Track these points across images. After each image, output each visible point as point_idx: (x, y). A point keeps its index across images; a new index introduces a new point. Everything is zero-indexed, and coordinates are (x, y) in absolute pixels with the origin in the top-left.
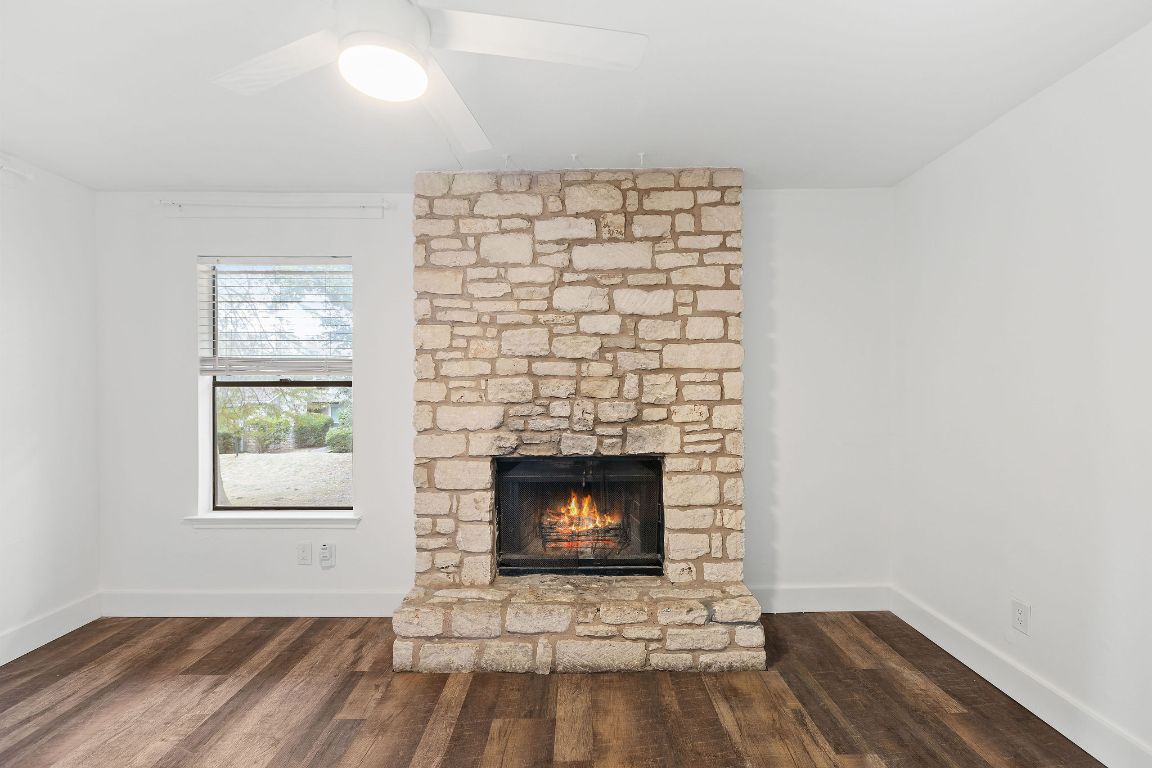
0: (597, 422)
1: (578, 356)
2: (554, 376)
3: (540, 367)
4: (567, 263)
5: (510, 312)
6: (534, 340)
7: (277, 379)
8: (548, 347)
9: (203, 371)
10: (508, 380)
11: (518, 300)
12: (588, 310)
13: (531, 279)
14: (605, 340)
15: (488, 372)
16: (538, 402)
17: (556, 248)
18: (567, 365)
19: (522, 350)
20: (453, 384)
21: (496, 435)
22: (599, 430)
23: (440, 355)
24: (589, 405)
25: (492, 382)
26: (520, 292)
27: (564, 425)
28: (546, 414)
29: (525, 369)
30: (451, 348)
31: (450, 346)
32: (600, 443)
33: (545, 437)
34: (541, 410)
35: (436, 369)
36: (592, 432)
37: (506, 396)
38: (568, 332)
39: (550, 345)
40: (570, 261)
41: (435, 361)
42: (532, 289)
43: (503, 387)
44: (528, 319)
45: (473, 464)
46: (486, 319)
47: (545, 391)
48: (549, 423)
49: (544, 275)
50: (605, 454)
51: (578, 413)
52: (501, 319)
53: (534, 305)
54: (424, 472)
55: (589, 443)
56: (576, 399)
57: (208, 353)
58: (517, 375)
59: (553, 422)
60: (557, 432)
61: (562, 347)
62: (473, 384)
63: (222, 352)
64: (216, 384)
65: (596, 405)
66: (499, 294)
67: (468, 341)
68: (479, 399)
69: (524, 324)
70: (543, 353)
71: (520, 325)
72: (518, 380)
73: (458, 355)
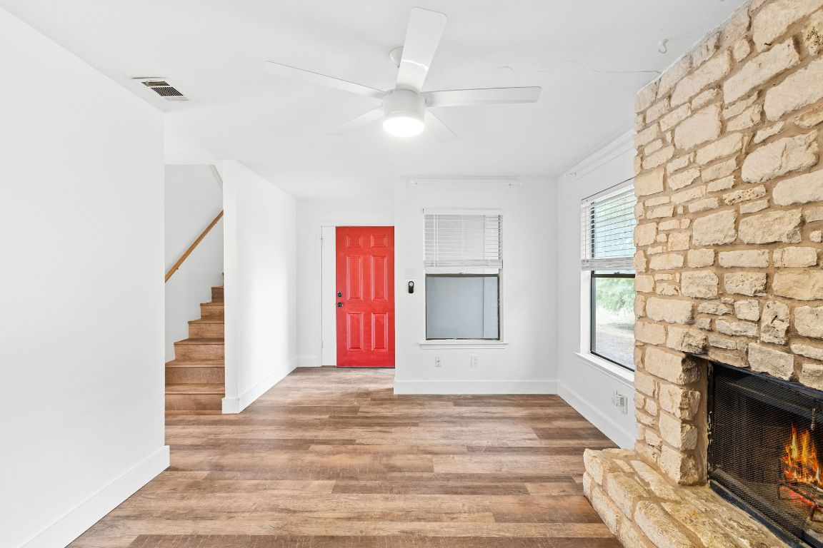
0: (791, 333)
1: (770, 240)
2: (742, 268)
3: (727, 258)
4: (757, 118)
5: (699, 198)
6: (717, 226)
7: (612, 272)
8: (733, 231)
9: (584, 268)
10: (697, 273)
11: (707, 183)
12: (781, 172)
13: (717, 155)
14: (808, 212)
15: (681, 265)
16: (723, 299)
17: (742, 104)
18: (754, 253)
19: (708, 239)
20: (658, 277)
21: (686, 330)
22: (796, 347)
23: (650, 251)
24: (782, 309)
25: (685, 274)
26: (707, 174)
27: (752, 331)
28: (732, 314)
29: (710, 261)
30: (655, 243)
31: (655, 241)
32: (798, 366)
33: (731, 343)
34: (725, 309)
35: (648, 263)
36: (786, 347)
37: (694, 291)
38: (756, 210)
39: (736, 229)
40: (763, 113)
41: (646, 256)
42: (718, 165)
43: (693, 281)
44: (713, 202)
45: (669, 356)
46: (680, 211)
47: (731, 287)
48: (734, 327)
49: (732, 143)
50: (807, 384)
51: (767, 319)
52: (693, 208)
53: (721, 185)
54: (640, 353)
55: (782, 362)
56: (767, 299)
57: (589, 257)
58: (704, 267)
59: (738, 325)
60: (744, 339)
61: (750, 231)
62: (671, 277)
63: (597, 256)
64: (593, 275)
65: (791, 310)
66: (689, 182)
67: (668, 235)
68: (675, 293)
69: (712, 209)
70: (727, 241)
71: (707, 210)
72: (704, 273)
73: (659, 249)
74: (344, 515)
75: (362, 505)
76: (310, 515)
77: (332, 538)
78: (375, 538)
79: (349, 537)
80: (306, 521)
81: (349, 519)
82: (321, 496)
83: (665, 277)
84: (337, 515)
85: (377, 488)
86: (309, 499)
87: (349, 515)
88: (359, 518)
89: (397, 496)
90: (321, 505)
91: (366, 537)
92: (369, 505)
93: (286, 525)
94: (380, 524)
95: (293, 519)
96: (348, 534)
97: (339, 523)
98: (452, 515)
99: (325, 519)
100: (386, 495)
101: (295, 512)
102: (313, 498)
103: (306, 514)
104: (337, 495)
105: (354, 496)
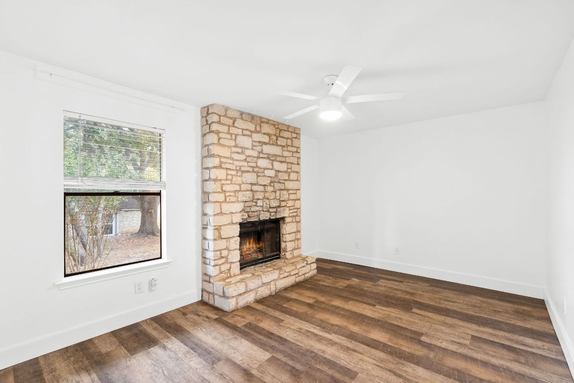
0: (270, 207)
1: (265, 184)
2: (258, 191)
3: (254, 188)
5: (245, 166)
6: (251, 178)
10: (245, 193)
11: (248, 162)
12: (267, 168)
13: (252, 155)
14: (271, 179)
15: (238, 189)
16: (254, 201)
17: (259, 144)
18: (262, 187)
19: (249, 181)
20: (227, 194)
21: (241, 214)
22: (270, 210)
23: (223, 182)
24: (268, 202)
25: (240, 193)
26: (249, 159)
27: (261, 209)
29: (250, 188)
30: (227, 180)
31: (226, 178)
32: (270, 215)
33: (256, 214)
34: (254, 204)
35: (222, 188)
37: (244, 199)
38: (262, 175)
39: (257, 180)
40: (262, 150)
41: (221, 184)
42: (252, 158)
43: (244, 196)
44: (251, 169)
45: (234, 226)
46: (238, 168)
47: (256, 197)
49: (255, 154)
50: (272, 218)
51: (265, 205)
52: (242, 169)
53: (252, 165)
54: (216, 232)
55: (267, 215)
56: (264, 199)
58: (247, 191)
59: (258, 208)
60: (259, 212)
61: (260, 181)
62: (234, 194)
66: (242, 159)
67: (232, 177)
68: (235, 200)
70: (255, 183)
71: (248, 171)
72: (248, 193)
73: (229, 182)
74: (356, 354)
75: (342, 355)
76: (379, 364)
77: (368, 345)
78: (346, 337)
79: (359, 342)
80: (382, 361)
81: (355, 351)
82: (367, 374)
83: (232, 194)
84: (361, 356)
85: (323, 362)
86: (377, 376)
87: (353, 353)
88: (348, 348)
89: (316, 351)
90: (370, 368)
91: (350, 339)
92: (337, 354)
93: (396, 364)
94: (338, 341)
95: (392, 366)
96: (359, 344)
97: (361, 351)
98: (299, 331)
99: (369, 357)
100: (322, 354)
101: (390, 371)
102: (374, 375)
103: (381, 365)
104: (355, 369)
105: (343, 363)
